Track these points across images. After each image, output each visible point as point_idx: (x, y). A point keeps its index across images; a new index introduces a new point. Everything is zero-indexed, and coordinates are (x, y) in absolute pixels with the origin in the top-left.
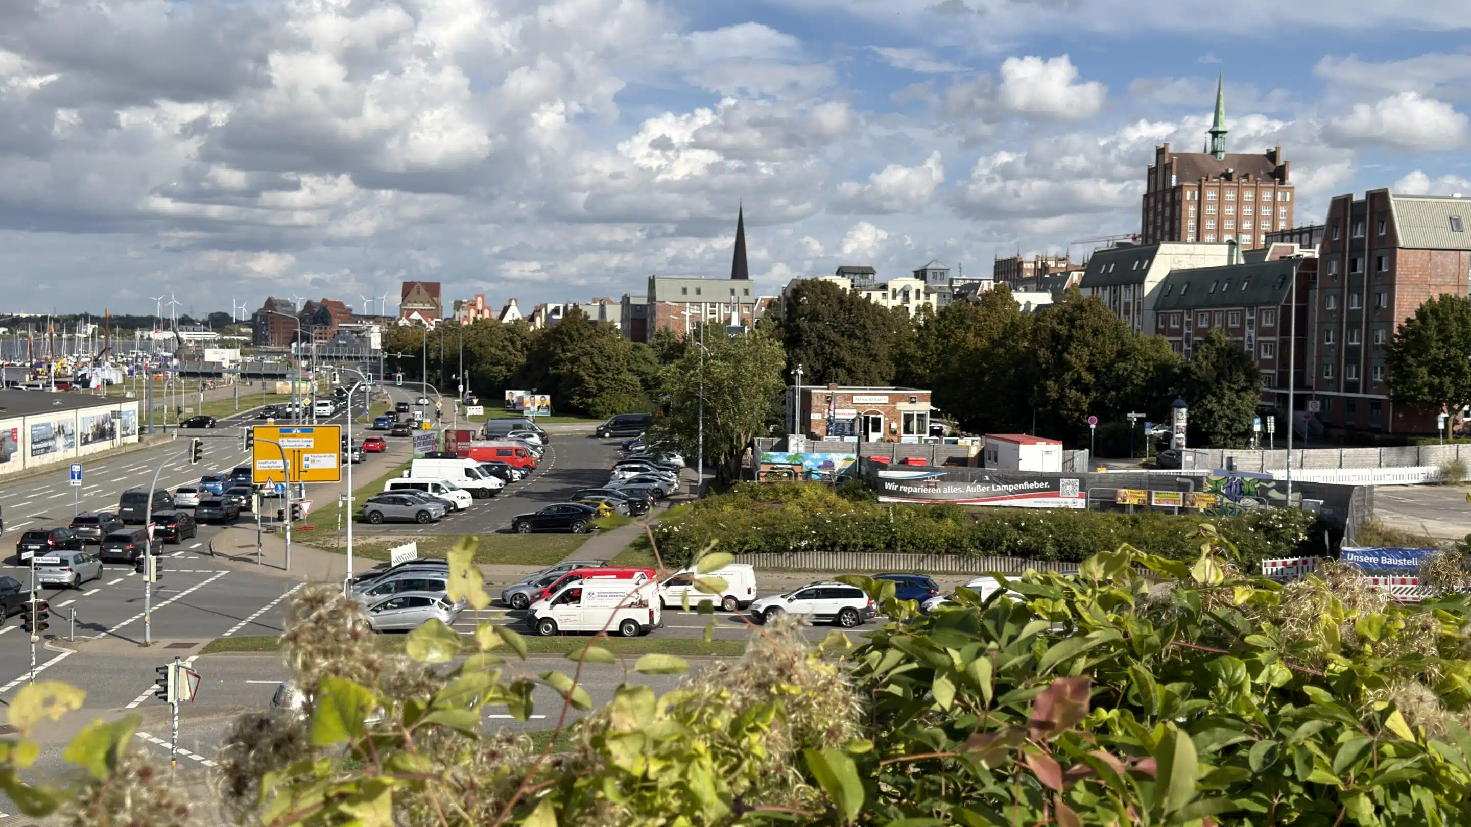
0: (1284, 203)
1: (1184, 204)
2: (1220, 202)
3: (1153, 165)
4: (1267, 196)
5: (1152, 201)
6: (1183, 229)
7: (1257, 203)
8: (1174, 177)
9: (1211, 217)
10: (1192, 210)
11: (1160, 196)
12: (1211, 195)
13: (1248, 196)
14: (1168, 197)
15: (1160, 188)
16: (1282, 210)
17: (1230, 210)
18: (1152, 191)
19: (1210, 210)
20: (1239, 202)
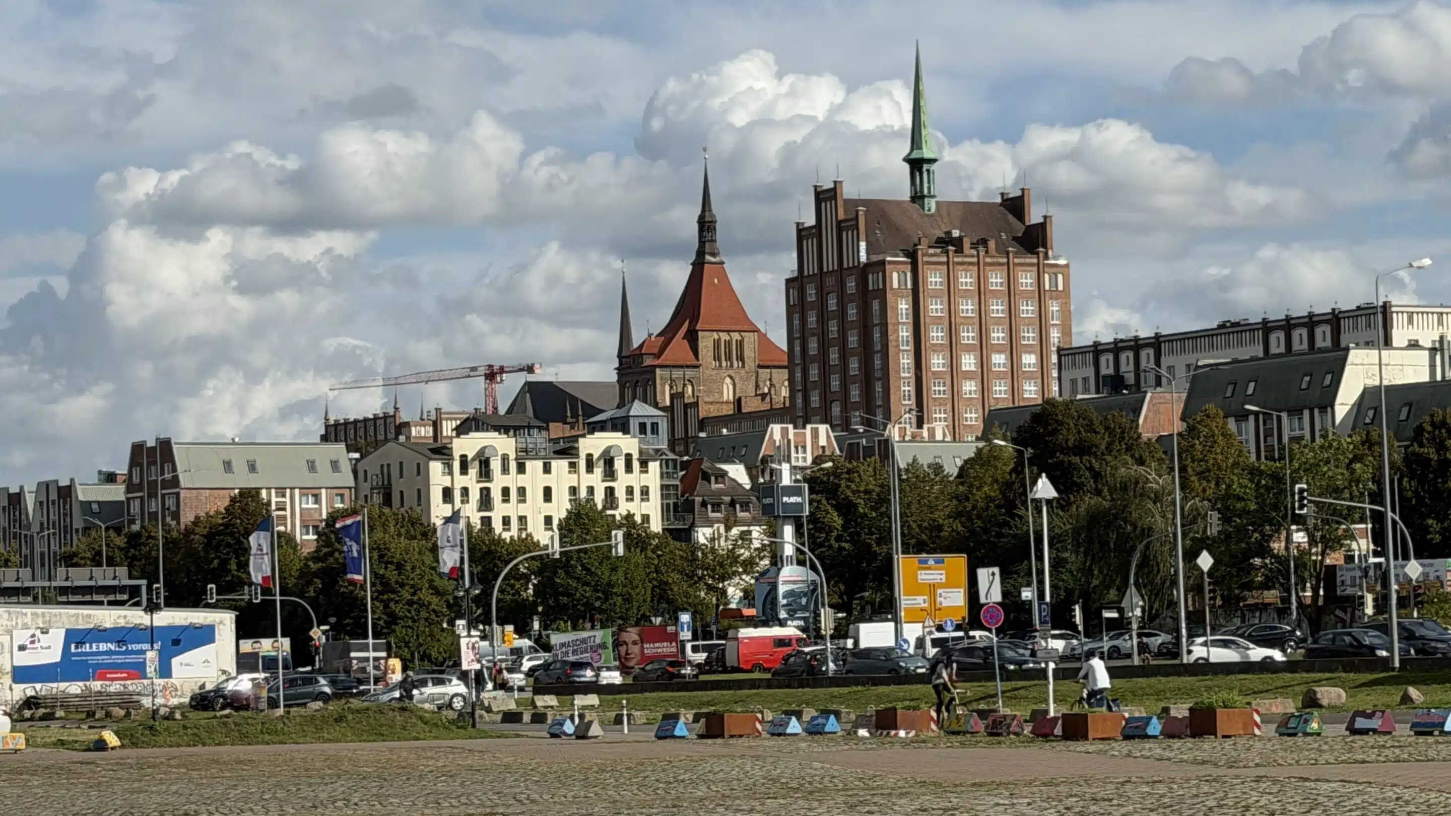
0: (1055, 294)
1: (889, 296)
2: (950, 290)
3: (810, 220)
4: (1026, 280)
5: (811, 292)
6: (891, 345)
7: (1011, 293)
8: (863, 245)
9: (937, 320)
10: (904, 306)
11: (830, 281)
12: (934, 279)
13: (996, 280)
14: (851, 285)
15: (830, 263)
16: (1054, 307)
17: (967, 307)
18: (811, 268)
19: (934, 308)
20: (981, 292)
